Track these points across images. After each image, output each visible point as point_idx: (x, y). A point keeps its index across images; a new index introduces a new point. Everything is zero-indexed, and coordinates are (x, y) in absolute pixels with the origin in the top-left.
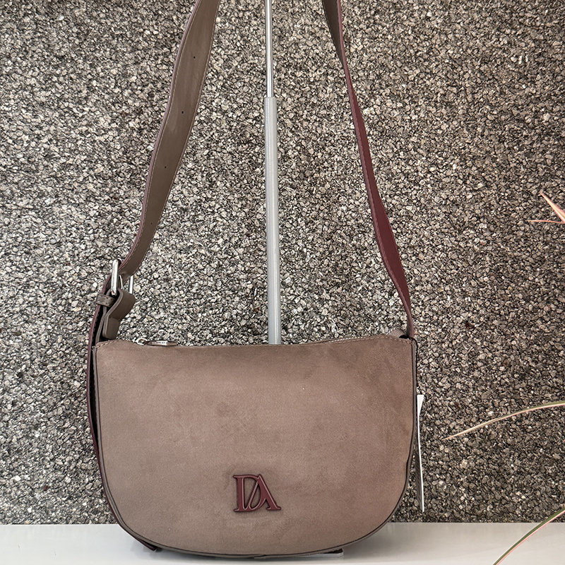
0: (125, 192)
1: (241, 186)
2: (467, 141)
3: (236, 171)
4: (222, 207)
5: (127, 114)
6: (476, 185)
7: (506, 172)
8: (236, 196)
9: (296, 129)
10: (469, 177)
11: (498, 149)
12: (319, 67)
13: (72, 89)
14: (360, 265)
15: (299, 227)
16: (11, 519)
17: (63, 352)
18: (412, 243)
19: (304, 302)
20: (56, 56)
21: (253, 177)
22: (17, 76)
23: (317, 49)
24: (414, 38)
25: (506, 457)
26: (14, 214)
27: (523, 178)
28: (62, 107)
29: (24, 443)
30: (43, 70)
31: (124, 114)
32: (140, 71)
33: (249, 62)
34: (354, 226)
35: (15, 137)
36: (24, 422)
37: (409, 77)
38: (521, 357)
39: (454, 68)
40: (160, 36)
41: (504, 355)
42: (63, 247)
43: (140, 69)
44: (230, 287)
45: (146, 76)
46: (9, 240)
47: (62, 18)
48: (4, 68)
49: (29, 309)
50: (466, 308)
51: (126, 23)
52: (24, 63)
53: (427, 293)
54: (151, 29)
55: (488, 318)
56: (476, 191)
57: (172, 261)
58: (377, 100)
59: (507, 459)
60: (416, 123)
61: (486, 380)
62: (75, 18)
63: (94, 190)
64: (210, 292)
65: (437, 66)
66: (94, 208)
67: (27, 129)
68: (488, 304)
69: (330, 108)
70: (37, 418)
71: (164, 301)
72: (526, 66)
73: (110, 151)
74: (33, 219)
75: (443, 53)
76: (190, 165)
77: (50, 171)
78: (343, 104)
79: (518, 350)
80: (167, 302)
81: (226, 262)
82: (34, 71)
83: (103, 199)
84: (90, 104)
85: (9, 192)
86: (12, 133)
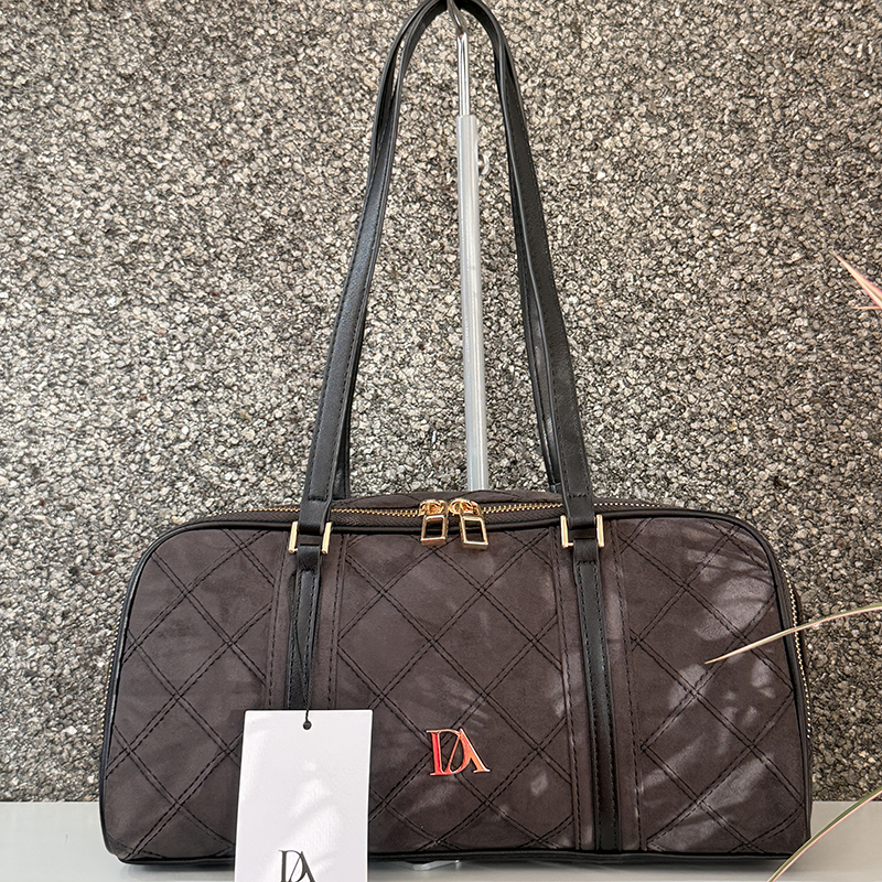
0: (229, 284)
1: (409, 269)
2: (774, 185)
3: (401, 246)
4: (379, 303)
5: (230, 162)
6: (789, 256)
7: (840, 233)
8: (401, 285)
9: (495, 175)
10: (776, 242)
11: (826, 195)
12: (531, 74)
13: (146, 126)
14: (601, 391)
15: (501, 332)
16: (63, 793)
17: (139, 534)
18: (686, 352)
19: (511, 451)
20: (120, 75)
21: (427, 255)
22: (61, 109)
23: (528, 46)
24: (686, 22)
25: (843, 696)
26: (61, 322)
27: (868, 243)
28: (131, 154)
29: (82, 677)
30: (100, 98)
31: (225, 162)
32: (249, 94)
33: (420, 72)
34: (590, 328)
35: (60, 204)
36: (81, 643)
37: (678, 85)
38: (866, 534)
39: (751, 67)
40: (280, 37)
41: (839, 531)
42: (135, 371)
43: (249, 90)
44: (394, 429)
45: (258, 100)
46: (54, 363)
47: (128, 15)
48: (42, 97)
49: (85, 469)
50: (773, 456)
51: (226, 18)
52: (72, 88)
53: (712, 433)
54: (266, 26)
55: (812, 472)
56: (789, 265)
57: (304, 391)
58: (626, 125)
59: (844, 699)
60: (690, 157)
61: (809, 572)
62: (148, 14)
63: (182, 283)
64: (362, 439)
65: (723, 65)
66: (182, 311)
67: (77, 191)
68: (810, 448)
69: (549, 139)
70: (99, 637)
71: (292, 453)
72: (869, 60)
73: (205, 220)
74: (90, 330)
75: (731, 45)
76: (329, 239)
77: (114, 254)
78: (570, 133)
79: (861, 523)
80: (296, 454)
81: (387, 391)
82: (87, 100)
83: (195, 296)
84: (173, 148)
85: (52, 290)
86: (56, 198)
